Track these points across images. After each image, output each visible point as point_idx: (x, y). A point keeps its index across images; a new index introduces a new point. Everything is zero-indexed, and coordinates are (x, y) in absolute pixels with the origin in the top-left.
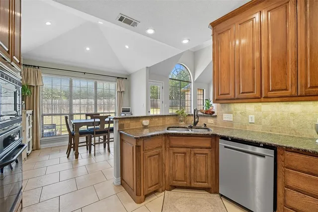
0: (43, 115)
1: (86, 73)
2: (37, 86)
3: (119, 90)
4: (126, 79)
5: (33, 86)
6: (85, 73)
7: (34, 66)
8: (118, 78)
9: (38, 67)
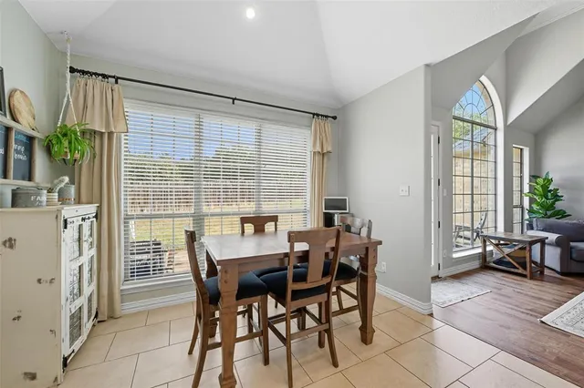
0: (128, 218)
1: (235, 101)
2: (110, 134)
3: (318, 149)
4: (335, 118)
5: (102, 134)
6: (234, 99)
7: (104, 76)
8: (314, 114)
9: (117, 79)
